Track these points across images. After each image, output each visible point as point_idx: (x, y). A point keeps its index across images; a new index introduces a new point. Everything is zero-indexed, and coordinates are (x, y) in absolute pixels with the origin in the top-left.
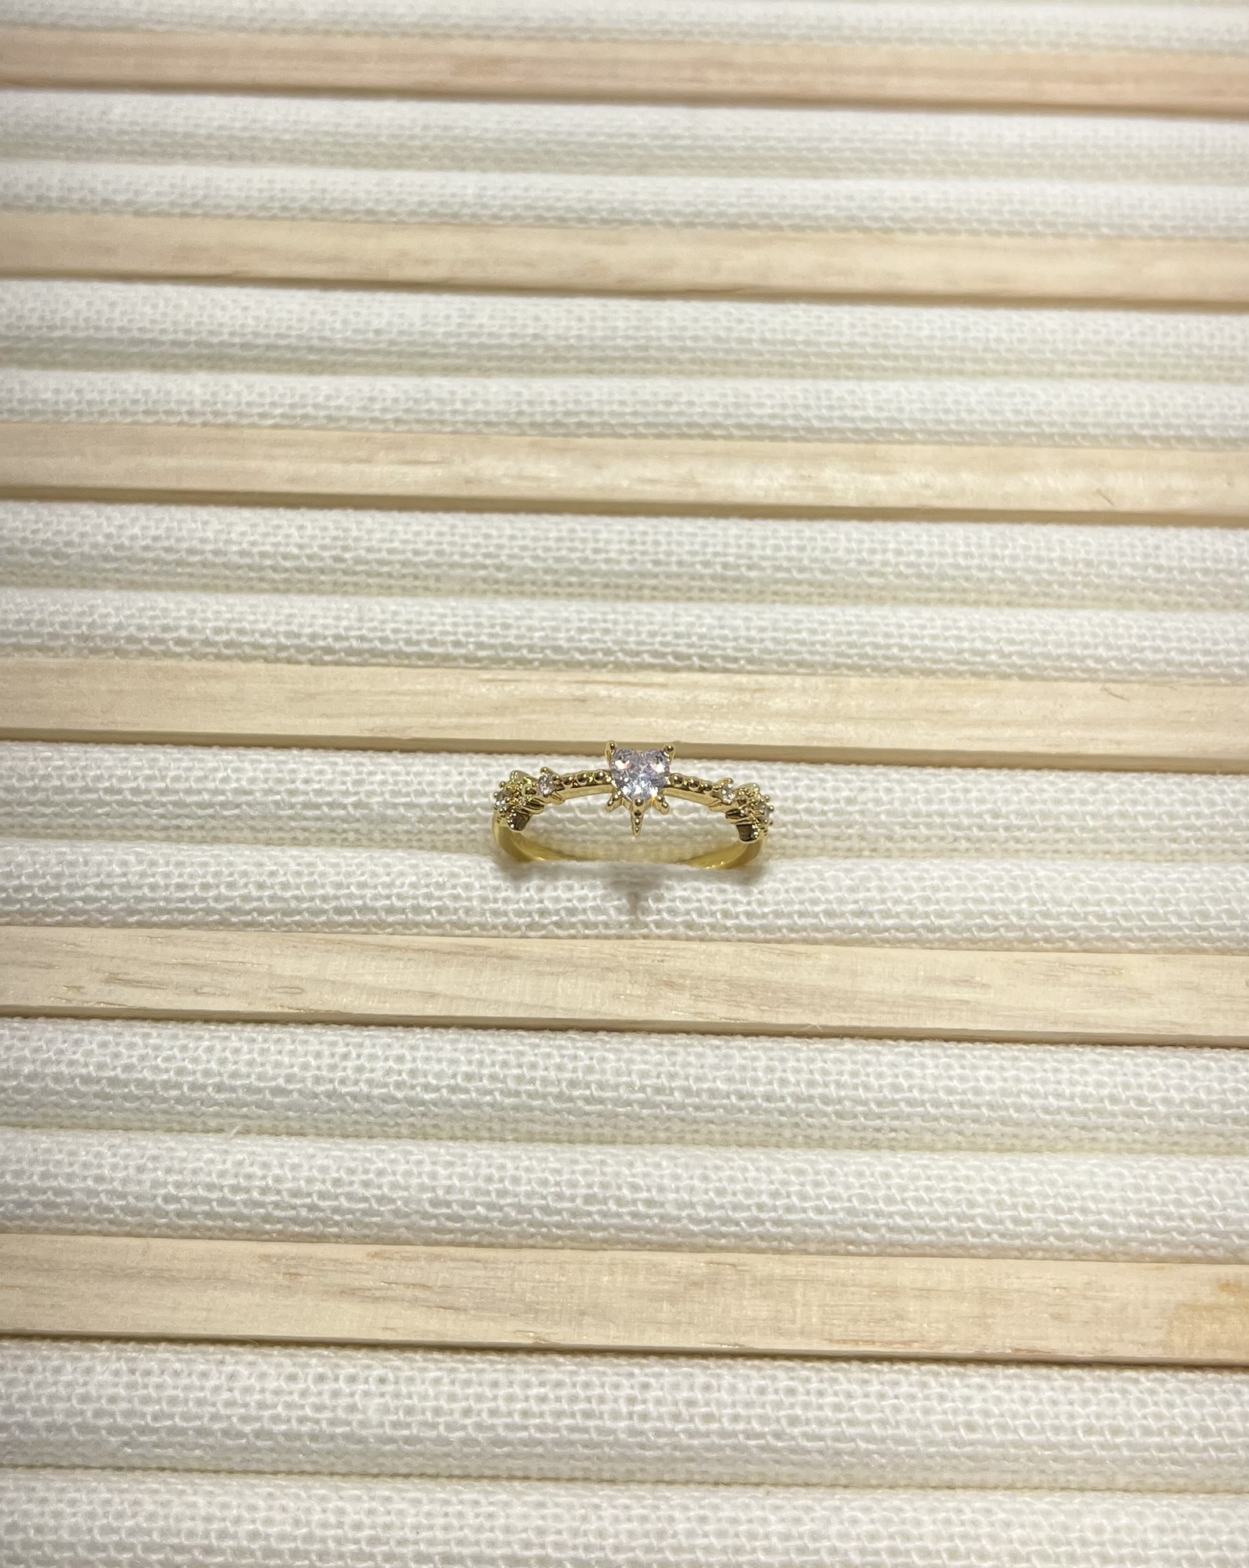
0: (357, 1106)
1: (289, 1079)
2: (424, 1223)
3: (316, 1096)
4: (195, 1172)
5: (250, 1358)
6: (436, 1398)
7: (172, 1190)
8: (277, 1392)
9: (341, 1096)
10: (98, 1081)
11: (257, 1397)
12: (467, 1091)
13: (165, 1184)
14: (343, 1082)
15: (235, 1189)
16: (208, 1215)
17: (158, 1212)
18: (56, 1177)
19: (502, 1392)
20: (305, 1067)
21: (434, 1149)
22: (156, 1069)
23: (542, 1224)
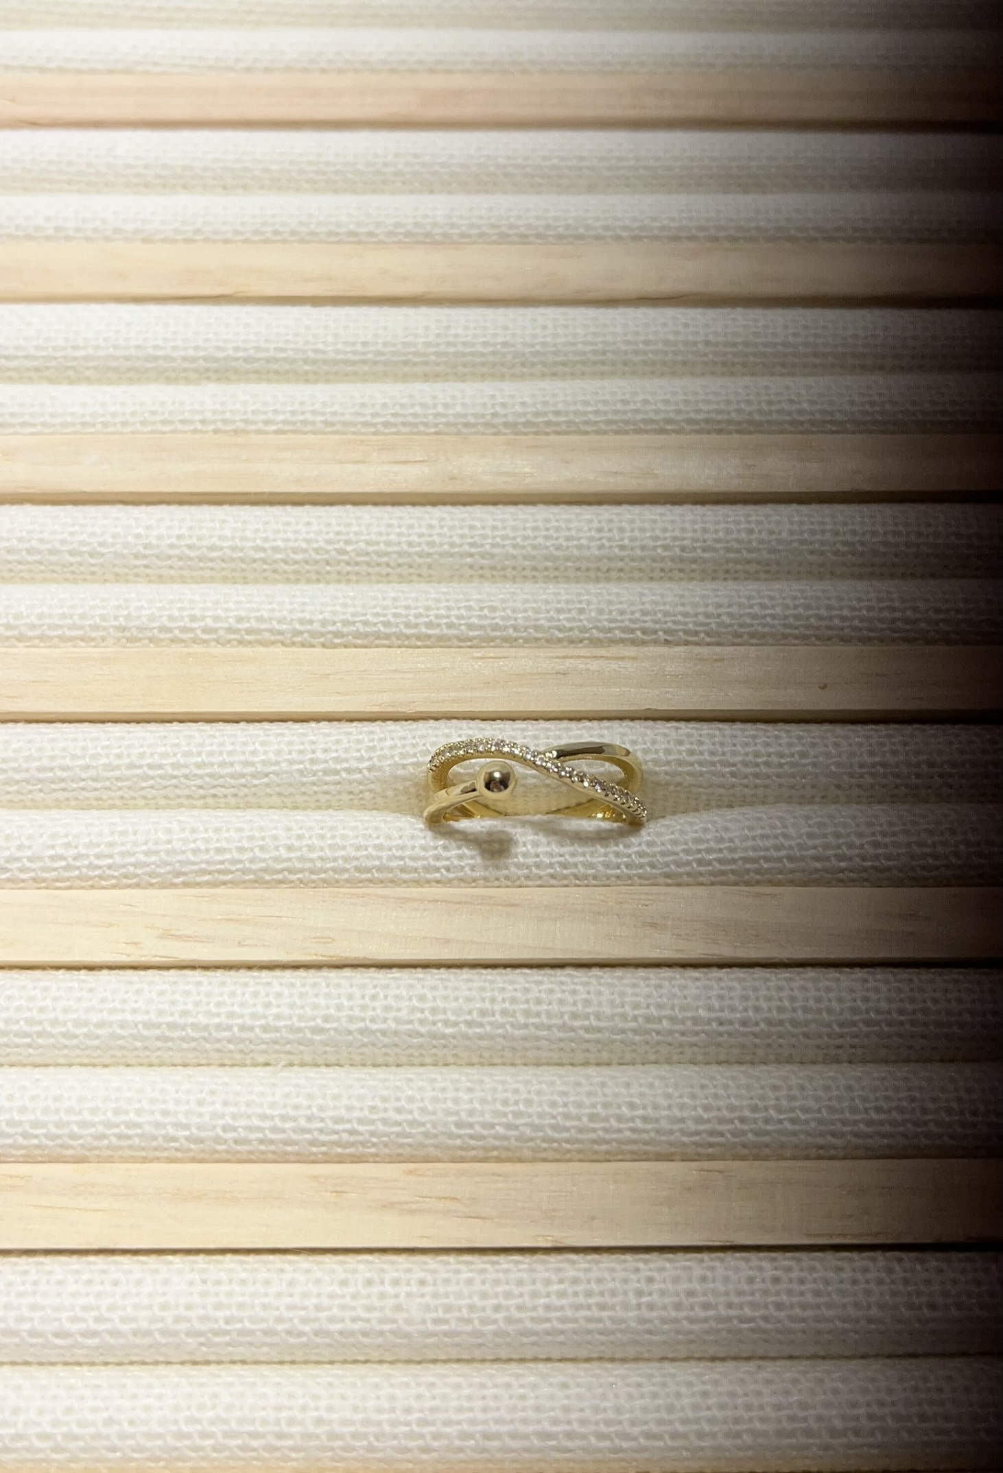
0: (386, 1040)
1: (327, 1019)
2: (450, 1142)
3: (350, 1033)
4: (248, 1104)
5: (305, 1265)
6: (470, 1297)
7: (229, 1121)
8: (332, 1296)
9: (373, 1032)
10: (158, 1026)
11: (315, 1301)
12: (481, 1025)
13: (223, 1116)
14: (373, 1020)
15: (284, 1118)
16: (261, 1141)
17: (218, 1140)
18: (127, 1112)
19: (526, 1289)
20: (339, 1008)
21: (456, 1076)
22: (209, 1014)
23: (554, 1141)
